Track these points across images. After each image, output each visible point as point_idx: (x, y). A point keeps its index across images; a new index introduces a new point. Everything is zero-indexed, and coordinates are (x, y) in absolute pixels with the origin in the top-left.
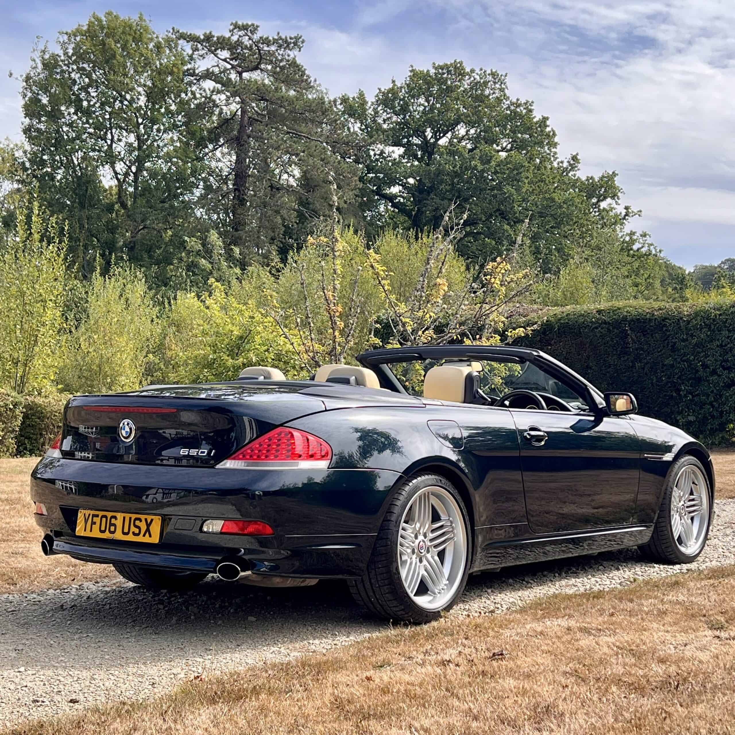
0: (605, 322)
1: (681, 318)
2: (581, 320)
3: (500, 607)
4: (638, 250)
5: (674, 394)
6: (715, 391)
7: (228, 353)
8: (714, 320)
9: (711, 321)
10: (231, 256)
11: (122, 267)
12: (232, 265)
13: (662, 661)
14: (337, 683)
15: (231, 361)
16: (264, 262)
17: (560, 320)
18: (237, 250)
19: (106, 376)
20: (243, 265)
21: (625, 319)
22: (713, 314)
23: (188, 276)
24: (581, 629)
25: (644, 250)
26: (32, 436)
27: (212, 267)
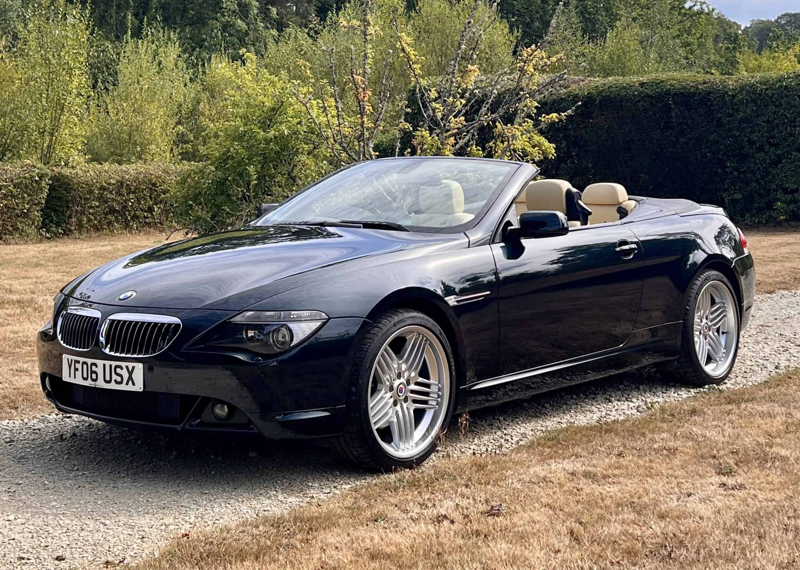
0: (648, 96)
1: (727, 93)
2: (623, 93)
3: (510, 440)
4: (690, 8)
5: (720, 171)
6: (762, 169)
7: (259, 125)
8: (760, 95)
9: (757, 96)
10: (267, 16)
11: (155, 28)
12: (269, 26)
13: (662, 517)
14: (327, 545)
15: (262, 133)
16: (302, 23)
17: (601, 92)
18: (274, 10)
19: (135, 144)
20: (280, 26)
21: (668, 92)
22: (759, 89)
23: (224, 37)
24: (586, 475)
25: (696, 8)
26: (58, 208)
27: (248, 28)
